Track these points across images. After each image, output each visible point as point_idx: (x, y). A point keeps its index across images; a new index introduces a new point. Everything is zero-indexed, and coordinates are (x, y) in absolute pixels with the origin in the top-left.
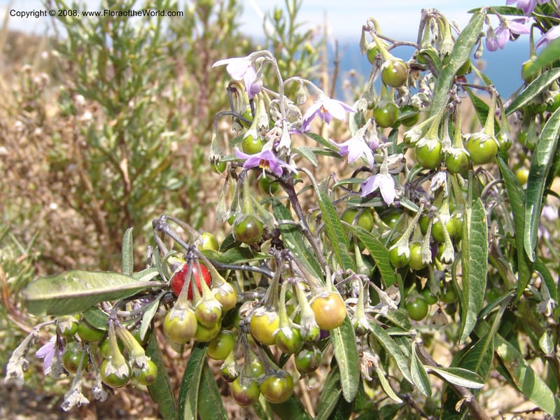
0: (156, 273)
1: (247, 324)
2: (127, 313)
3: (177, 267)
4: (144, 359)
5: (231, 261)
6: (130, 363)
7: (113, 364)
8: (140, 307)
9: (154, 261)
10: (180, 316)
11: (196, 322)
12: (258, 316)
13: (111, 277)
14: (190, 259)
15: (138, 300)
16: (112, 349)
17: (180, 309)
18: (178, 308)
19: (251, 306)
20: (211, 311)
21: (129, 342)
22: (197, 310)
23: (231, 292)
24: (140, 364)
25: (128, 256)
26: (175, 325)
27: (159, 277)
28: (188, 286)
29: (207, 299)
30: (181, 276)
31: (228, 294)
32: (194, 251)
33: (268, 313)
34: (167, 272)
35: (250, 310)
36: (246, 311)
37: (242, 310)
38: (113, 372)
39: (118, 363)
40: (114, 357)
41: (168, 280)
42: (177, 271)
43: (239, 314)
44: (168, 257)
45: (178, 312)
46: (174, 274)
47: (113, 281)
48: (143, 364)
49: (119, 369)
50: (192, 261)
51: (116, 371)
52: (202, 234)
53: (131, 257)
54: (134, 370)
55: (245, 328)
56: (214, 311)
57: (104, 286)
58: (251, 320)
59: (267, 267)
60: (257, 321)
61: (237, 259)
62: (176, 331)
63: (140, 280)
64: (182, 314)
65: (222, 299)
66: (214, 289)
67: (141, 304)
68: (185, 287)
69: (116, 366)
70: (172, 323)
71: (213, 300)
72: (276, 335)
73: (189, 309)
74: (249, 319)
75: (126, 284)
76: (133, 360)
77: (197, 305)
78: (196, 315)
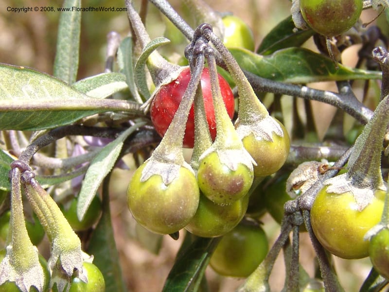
0: (122, 85)
1: (303, 209)
2: (57, 162)
3: (167, 74)
4: (79, 258)
5: (279, 76)
6: (50, 264)
7: (12, 263)
8: (83, 152)
9: (121, 62)
10: (165, 176)
11: (197, 193)
12: (332, 193)
13: (27, 79)
14: (197, 54)
15: (80, 139)
16: (14, 230)
17: (166, 161)
18: (162, 159)
19: (316, 173)
20: (232, 172)
21: (52, 220)
22: (202, 168)
23: (279, 137)
24: (69, 269)
25: (69, 46)
26: (152, 194)
27: (127, 95)
28: (187, 114)
29: (226, 145)
30: (174, 91)
31: (270, 140)
32: (207, 39)
33: (356, 190)
34: (146, 84)
35: (313, 182)
36: (302, 183)
37: (294, 179)
38: (12, 279)
39: (23, 261)
40: (15, 249)
41: (144, 101)
42: (167, 81)
43: (288, 187)
44: (150, 51)
45: (161, 166)
46: (159, 88)
47: (30, 88)
48: (75, 269)
49: (25, 275)
50: (202, 58)
51: (18, 277)
52: (224, 18)
53: (74, 49)
54: (57, 280)
55: (298, 218)
56: (240, 172)
57: (9, 94)
58: (315, 202)
59: (354, 96)
60: (328, 204)
61: (290, 73)
62: (152, 207)
63: (88, 93)
64: (169, 172)
65: (257, 148)
66: (242, 127)
67: (86, 148)
68: (181, 116)
69: (19, 268)
70: (145, 188)
71: (238, 148)
72: (373, 237)
73: (185, 164)
74: (309, 200)
75: (57, 99)
76: (56, 258)
77: (201, 158)
78: (198, 178)
